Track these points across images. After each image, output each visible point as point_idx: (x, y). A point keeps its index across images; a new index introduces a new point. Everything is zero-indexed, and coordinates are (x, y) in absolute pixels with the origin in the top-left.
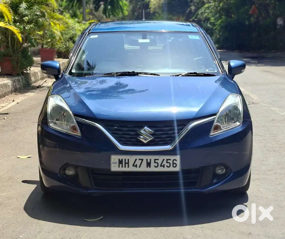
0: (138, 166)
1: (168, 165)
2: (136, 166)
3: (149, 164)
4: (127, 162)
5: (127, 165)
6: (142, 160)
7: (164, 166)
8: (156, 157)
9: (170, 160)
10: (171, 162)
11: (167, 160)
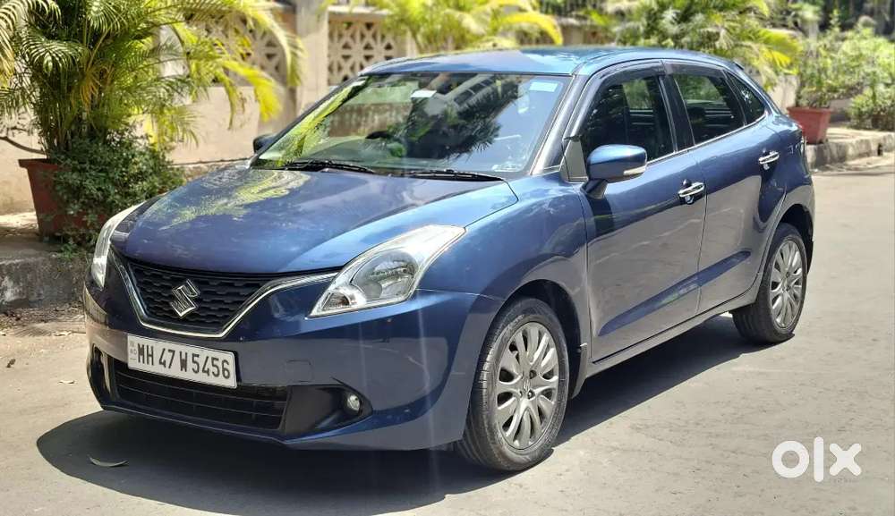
0: (167, 364)
1: (215, 370)
2: (164, 364)
3: (184, 364)
4: (150, 353)
5: (150, 358)
6: (174, 352)
7: (208, 372)
8: (196, 350)
9: (217, 360)
10: (219, 364)
11: (213, 359)
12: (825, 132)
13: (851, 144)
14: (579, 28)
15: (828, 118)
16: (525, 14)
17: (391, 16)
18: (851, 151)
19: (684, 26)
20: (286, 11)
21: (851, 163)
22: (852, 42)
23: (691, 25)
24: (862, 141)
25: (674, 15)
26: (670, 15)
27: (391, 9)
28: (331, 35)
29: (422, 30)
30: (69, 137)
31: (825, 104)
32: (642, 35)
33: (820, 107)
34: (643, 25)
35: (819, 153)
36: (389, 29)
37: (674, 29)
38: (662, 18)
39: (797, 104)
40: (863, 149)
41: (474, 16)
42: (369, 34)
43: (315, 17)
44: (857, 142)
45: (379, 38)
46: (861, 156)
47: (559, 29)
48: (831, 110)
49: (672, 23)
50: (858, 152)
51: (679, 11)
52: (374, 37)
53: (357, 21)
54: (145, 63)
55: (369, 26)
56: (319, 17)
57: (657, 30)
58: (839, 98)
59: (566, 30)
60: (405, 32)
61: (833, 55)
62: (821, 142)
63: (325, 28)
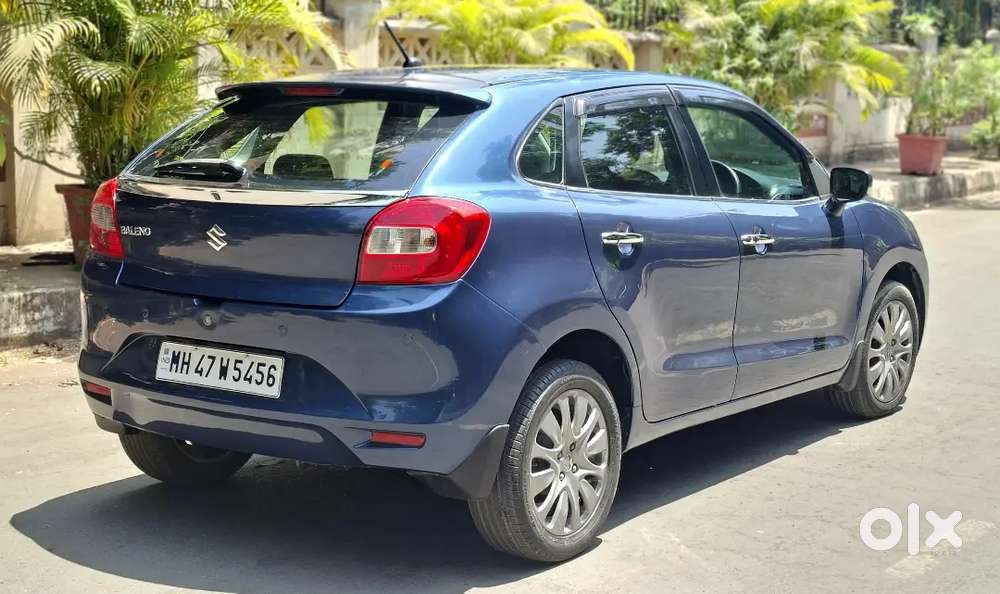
12: (940, 162)
13: (970, 177)
14: (658, 44)
15: (942, 147)
16: (592, 31)
17: (447, 32)
18: (970, 184)
19: (773, 43)
20: (334, 25)
21: (970, 198)
22: (970, 61)
23: (780, 42)
24: (983, 173)
25: (761, 32)
26: (756, 31)
27: (449, 26)
28: (381, 52)
29: (481, 47)
30: (109, 161)
31: (939, 130)
32: (726, 53)
33: (934, 135)
34: (728, 43)
35: (932, 185)
36: (445, 46)
37: (762, 47)
38: (748, 35)
39: (909, 131)
40: (985, 182)
41: (534, 35)
42: (423, 51)
43: (365, 32)
44: (977, 174)
45: (434, 55)
46: (982, 189)
47: (630, 46)
48: (947, 138)
49: (759, 40)
50: (978, 185)
51: (766, 27)
52: (429, 53)
53: (411, 37)
54: (188, 85)
55: (423, 42)
56: (369, 32)
57: (743, 47)
58: (954, 124)
59: (638, 47)
60: (462, 50)
61: (948, 75)
62: (934, 174)
63: (375, 43)
